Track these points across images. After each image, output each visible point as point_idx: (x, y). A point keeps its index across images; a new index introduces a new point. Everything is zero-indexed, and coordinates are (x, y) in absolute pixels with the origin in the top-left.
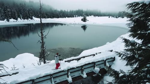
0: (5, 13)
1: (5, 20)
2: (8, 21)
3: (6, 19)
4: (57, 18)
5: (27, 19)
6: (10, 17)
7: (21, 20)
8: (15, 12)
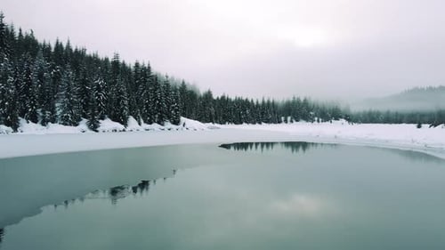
0: (84, 93)
1: (83, 124)
2: (94, 127)
3: (85, 120)
4: (236, 123)
5: (159, 123)
6: (100, 110)
7: (140, 124)
8: (121, 93)
